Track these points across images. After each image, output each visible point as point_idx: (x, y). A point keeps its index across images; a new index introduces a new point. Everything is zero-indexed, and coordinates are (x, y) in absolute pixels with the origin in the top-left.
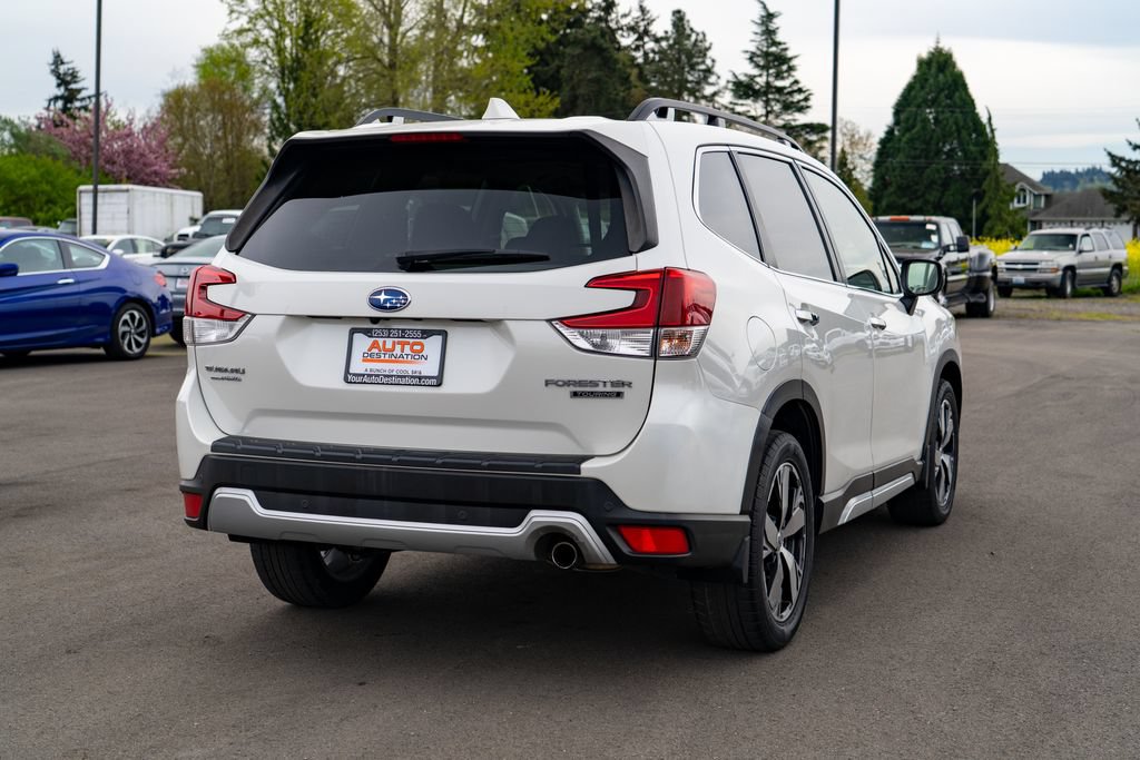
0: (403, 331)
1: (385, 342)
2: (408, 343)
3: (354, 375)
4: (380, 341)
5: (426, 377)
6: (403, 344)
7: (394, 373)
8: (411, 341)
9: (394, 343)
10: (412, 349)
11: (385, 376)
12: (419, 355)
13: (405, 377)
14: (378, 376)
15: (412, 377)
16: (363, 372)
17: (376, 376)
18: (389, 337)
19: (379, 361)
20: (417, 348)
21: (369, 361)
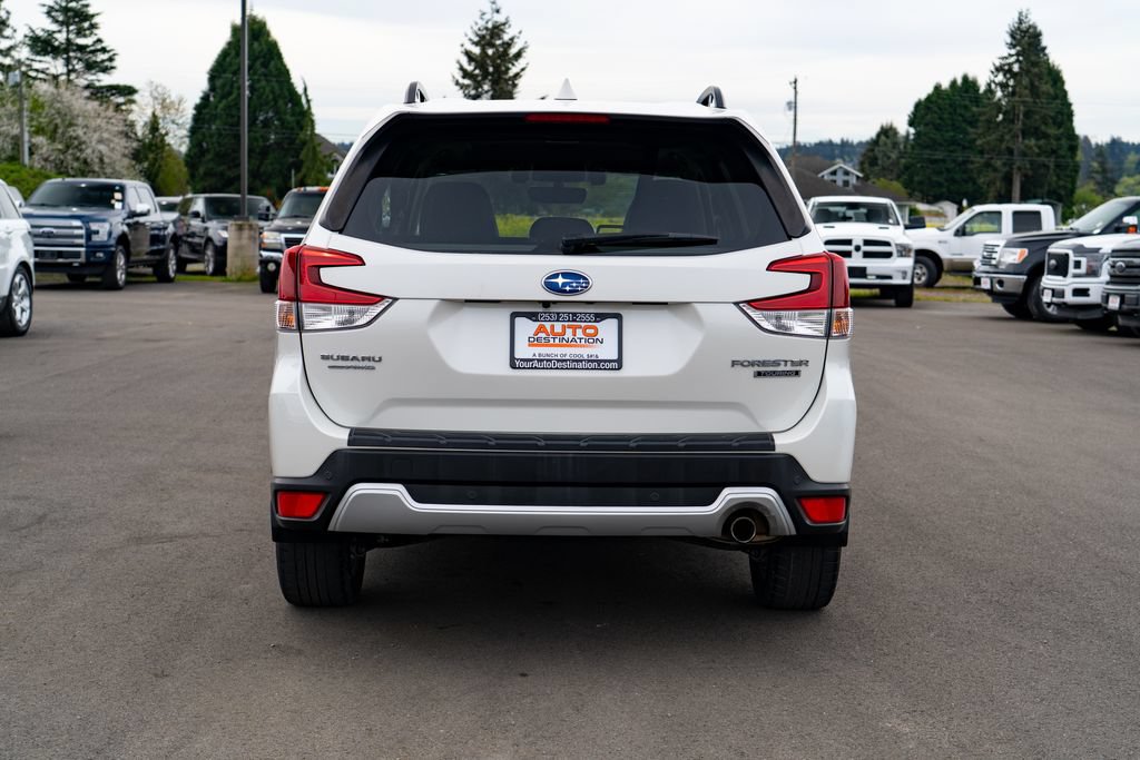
0: (574, 314)
1: (552, 327)
2: (580, 327)
3: (522, 360)
4: (548, 325)
5: (605, 361)
6: (575, 329)
7: (567, 357)
8: (583, 324)
9: (564, 327)
10: (584, 333)
11: (558, 361)
12: (594, 339)
13: (581, 361)
14: (550, 360)
15: (589, 361)
16: (531, 357)
17: (547, 360)
18: (558, 321)
19: (547, 346)
20: (592, 331)
21: (536, 345)
